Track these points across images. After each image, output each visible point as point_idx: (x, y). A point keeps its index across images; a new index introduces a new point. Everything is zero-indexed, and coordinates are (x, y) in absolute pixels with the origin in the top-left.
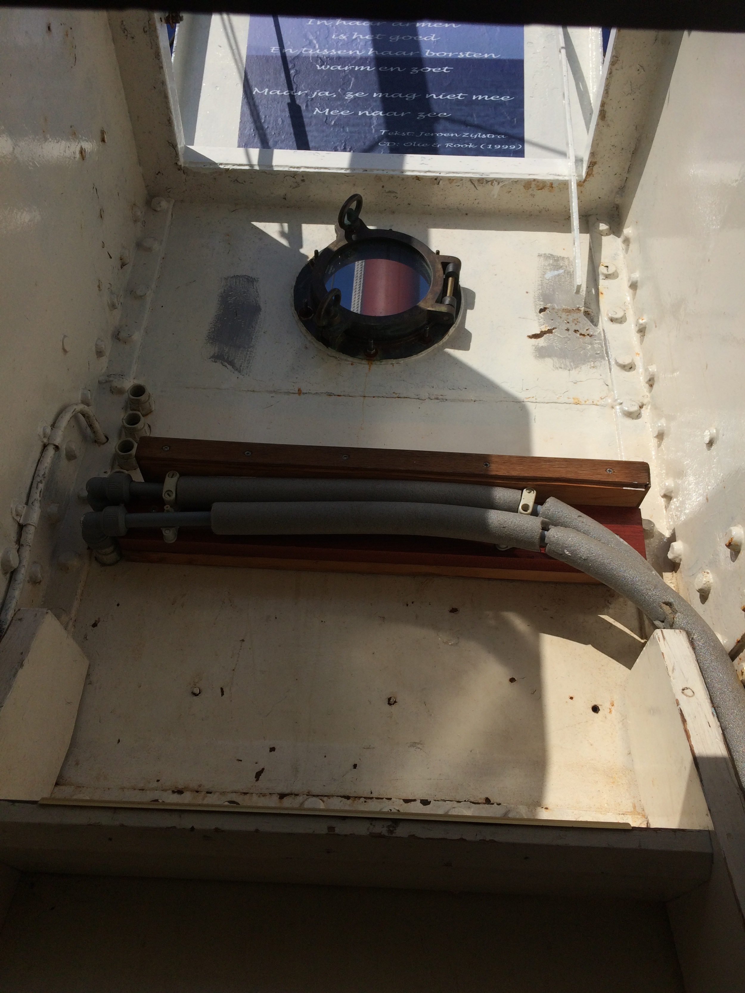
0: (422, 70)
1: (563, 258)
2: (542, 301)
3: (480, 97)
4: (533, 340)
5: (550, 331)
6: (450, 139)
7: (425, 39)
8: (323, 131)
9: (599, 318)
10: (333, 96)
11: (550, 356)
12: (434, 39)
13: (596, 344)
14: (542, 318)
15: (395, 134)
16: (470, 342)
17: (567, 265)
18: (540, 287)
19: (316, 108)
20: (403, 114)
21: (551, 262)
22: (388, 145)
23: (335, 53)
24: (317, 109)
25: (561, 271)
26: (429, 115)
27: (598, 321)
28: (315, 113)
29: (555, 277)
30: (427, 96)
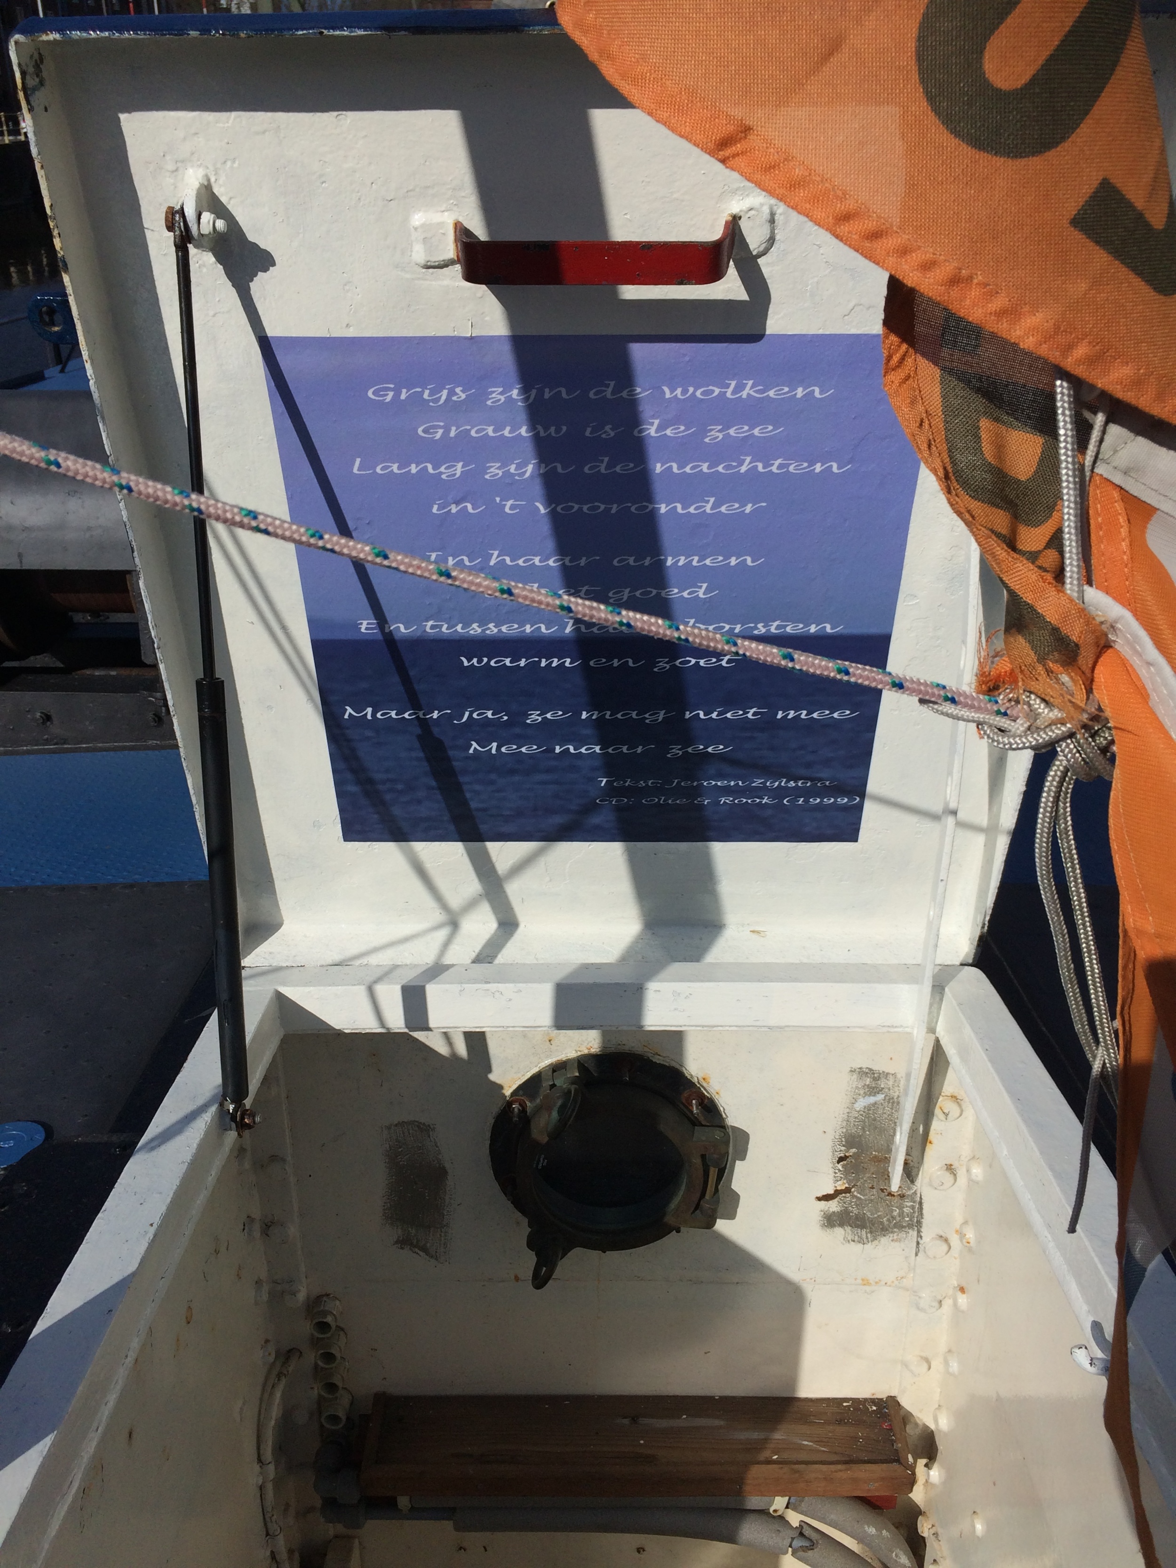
0: (677, 663)
1: (888, 1074)
2: (844, 1146)
3: (792, 714)
4: (823, 1202)
5: (847, 1190)
6: (727, 791)
7: (685, 594)
8: (492, 782)
9: (919, 1171)
10: (501, 718)
11: (841, 1225)
12: (704, 594)
13: (907, 1207)
14: (840, 1170)
15: (627, 784)
16: (737, 1207)
17: (891, 1086)
18: (845, 1124)
19: (473, 743)
20: (639, 750)
21: (868, 1081)
22: (613, 803)
23: (496, 630)
24: (474, 745)
25: (880, 1097)
26: (690, 750)
27: (917, 1175)
28: (471, 751)
29: (868, 1108)
30: (688, 715)
